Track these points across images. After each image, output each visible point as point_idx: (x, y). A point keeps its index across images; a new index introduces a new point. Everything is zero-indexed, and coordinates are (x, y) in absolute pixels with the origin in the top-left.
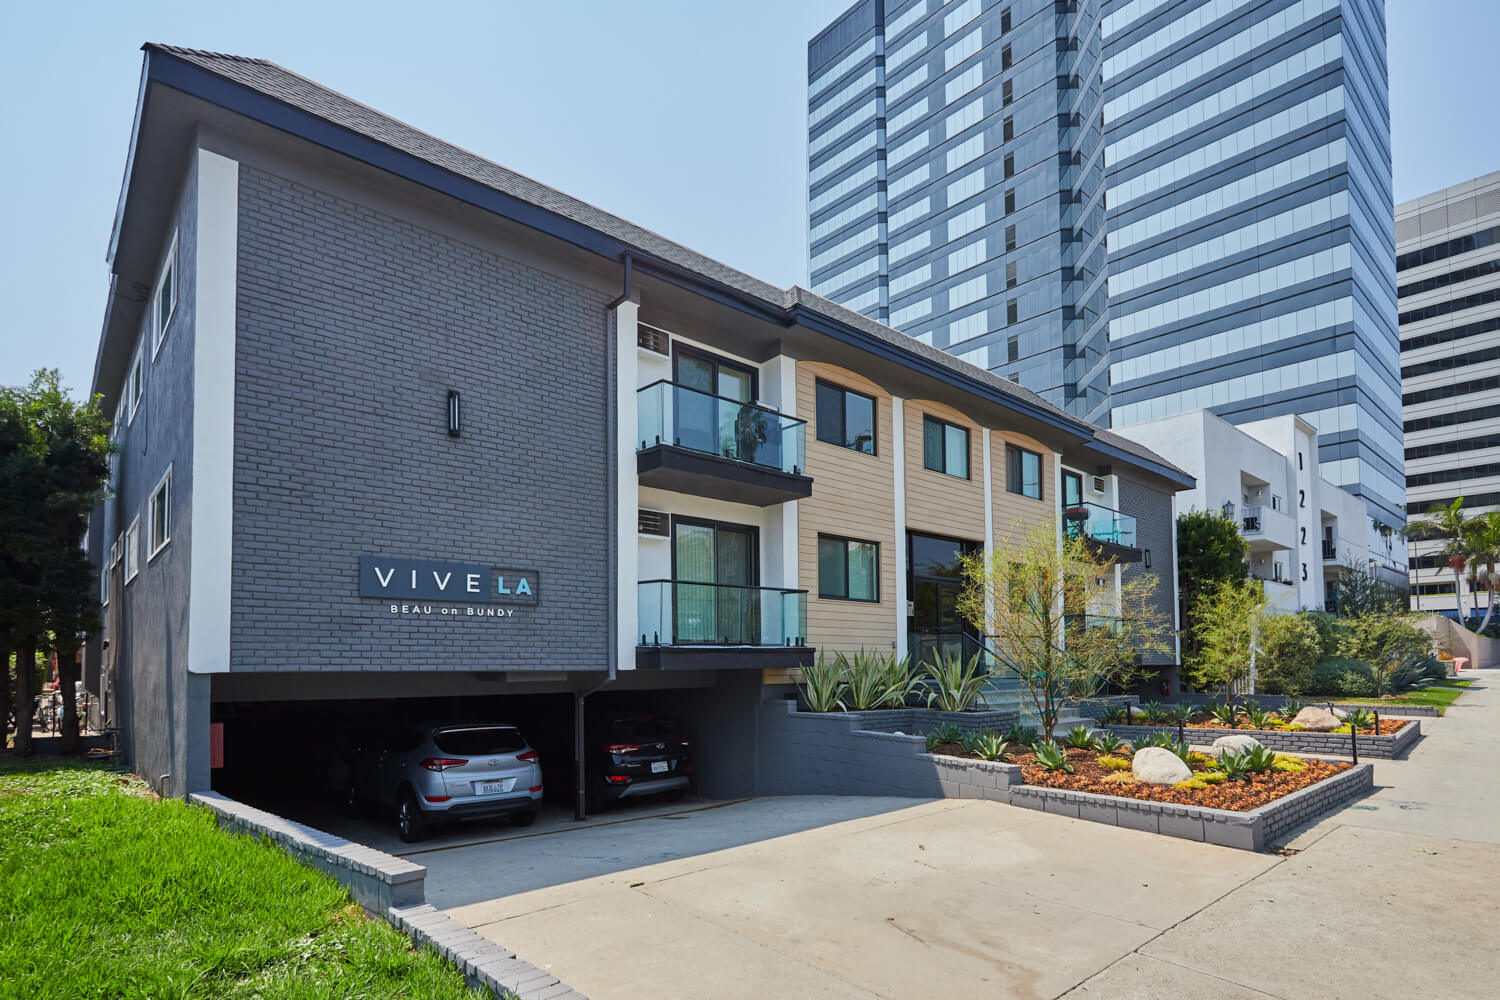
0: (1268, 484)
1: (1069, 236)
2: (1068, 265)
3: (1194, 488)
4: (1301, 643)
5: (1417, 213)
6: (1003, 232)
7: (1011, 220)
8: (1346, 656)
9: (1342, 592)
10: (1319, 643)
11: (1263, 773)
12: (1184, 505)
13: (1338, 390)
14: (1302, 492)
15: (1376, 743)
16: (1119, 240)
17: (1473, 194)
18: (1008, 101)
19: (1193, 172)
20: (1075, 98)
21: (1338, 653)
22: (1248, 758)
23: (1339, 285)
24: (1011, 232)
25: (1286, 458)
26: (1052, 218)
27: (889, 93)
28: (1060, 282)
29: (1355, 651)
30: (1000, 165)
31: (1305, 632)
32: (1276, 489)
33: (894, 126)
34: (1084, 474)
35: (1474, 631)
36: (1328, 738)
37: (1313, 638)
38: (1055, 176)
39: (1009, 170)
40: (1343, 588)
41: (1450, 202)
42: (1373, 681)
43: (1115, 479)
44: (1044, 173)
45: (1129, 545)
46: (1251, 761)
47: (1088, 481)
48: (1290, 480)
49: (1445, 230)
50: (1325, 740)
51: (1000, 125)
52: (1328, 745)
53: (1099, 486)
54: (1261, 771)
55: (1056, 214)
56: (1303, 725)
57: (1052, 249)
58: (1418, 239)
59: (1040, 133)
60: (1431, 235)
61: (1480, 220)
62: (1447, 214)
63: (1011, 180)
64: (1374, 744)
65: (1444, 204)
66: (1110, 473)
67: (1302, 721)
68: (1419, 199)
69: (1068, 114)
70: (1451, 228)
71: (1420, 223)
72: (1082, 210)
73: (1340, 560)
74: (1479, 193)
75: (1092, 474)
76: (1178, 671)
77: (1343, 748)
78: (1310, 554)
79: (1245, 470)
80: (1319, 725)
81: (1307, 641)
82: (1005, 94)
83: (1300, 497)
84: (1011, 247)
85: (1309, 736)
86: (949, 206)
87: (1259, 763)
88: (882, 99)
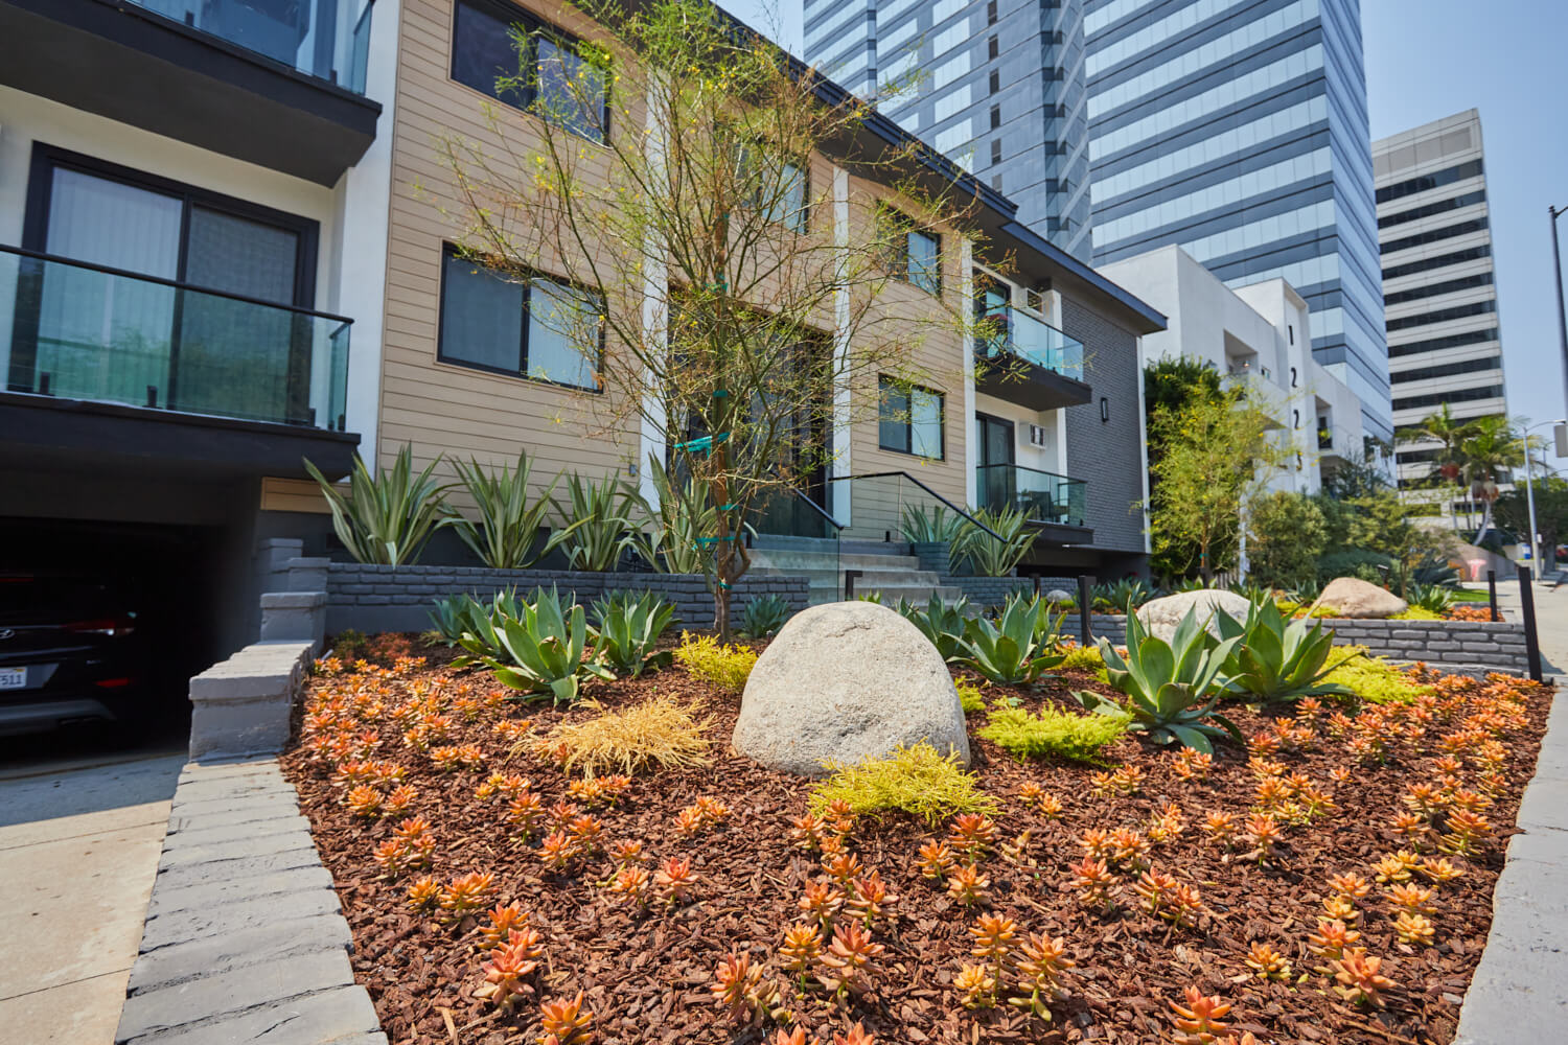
0: (1255, 353)
1: (1054, 149)
2: (1053, 177)
3: (1163, 328)
4: (1304, 527)
5: (1386, 151)
6: (989, 147)
7: (996, 134)
8: (1361, 543)
9: (1340, 487)
10: (1324, 528)
11: (1291, 710)
12: (1152, 350)
13: (1323, 294)
14: (1293, 370)
15: (1496, 636)
16: (1101, 148)
17: (1437, 135)
18: (992, 21)
19: (1173, 80)
20: (1057, 15)
21: (1350, 541)
22: (1226, 647)
23: (1320, 188)
24: (996, 146)
25: (1275, 328)
26: (1036, 130)
27: (879, 15)
28: (1044, 193)
29: (1371, 535)
30: (986, 81)
31: (1307, 514)
32: (1264, 359)
33: (884, 47)
34: (1014, 286)
35: (1471, 543)
36: (1391, 629)
37: (1318, 521)
38: (1039, 92)
39: (994, 85)
40: (1341, 481)
41: (1417, 141)
42: (1394, 577)
43: (1056, 296)
44: (1028, 88)
45: (1073, 377)
46: (1239, 662)
47: (1018, 295)
48: (1281, 355)
49: (1413, 168)
50: (1386, 634)
51: (986, 41)
52: (1392, 643)
53: (1034, 301)
54: (1280, 705)
55: (1040, 128)
56: (1335, 610)
57: (1037, 160)
58: (1388, 176)
59: (1024, 50)
60: (1400, 172)
61: (1446, 157)
62: (1415, 152)
63: (996, 96)
64: (1490, 640)
65: (1411, 143)
66: (1049, 288)
67: (1333, 602)
68: (1388, 139)
69: (1051, 32)
70: (1419, 166)
71: (1392, 160)
72: (1066, 122)
73: (1338, 449)
74: (1443, 133)
75: (1023, 287)
76: (1147, 560)
77: (1424, 649)
78: (1304, 437)
79: (1230, 331)
80: (1366, 609)
81: (1310, 525)
82: (990, 13)
83: (1291, 374)
84: (996, 160)
85: (1353, 626)
86: (937, 121)
87: (1272, 667)
88: (872, 22)
